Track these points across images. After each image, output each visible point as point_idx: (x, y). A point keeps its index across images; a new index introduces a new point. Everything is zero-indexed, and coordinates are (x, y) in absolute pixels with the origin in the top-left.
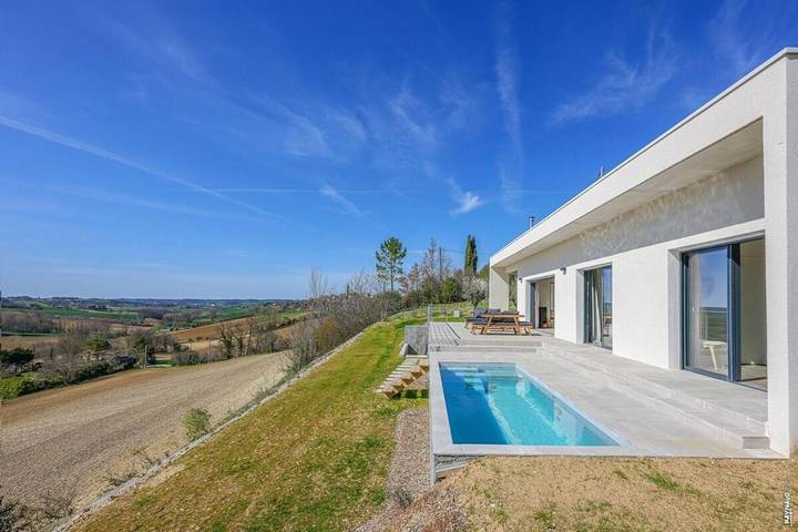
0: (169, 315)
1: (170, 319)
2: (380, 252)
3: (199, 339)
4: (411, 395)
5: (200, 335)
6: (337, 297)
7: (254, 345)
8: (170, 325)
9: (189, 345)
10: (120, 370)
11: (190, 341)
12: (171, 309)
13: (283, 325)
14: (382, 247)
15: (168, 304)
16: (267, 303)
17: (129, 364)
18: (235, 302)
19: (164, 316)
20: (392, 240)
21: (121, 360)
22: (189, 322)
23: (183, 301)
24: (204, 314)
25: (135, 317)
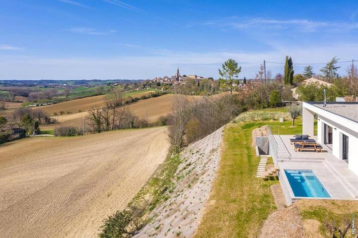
0: (33, 93)
1: (35, 97)
2: (222, 69)
3: (62, 113)
4: (272, 179)
5: (62, 110)
6: (168, 79)
7: (118, 123)
8: (36, 102)
9: (56, 118)
10: (17, 139)
11: (56, 114)
12: (33, 88)
13: (127, 103)
14: (223, 66)
15: (31, 84)
16: (110, 83)
17: (23, 135)
18: (83, 82)
19: (30, 94)
20: (230, 61)
21: (16, 131)
22: (50, 99)
23: (41, 82)
24: (60, 92)
25: (7, 95)
